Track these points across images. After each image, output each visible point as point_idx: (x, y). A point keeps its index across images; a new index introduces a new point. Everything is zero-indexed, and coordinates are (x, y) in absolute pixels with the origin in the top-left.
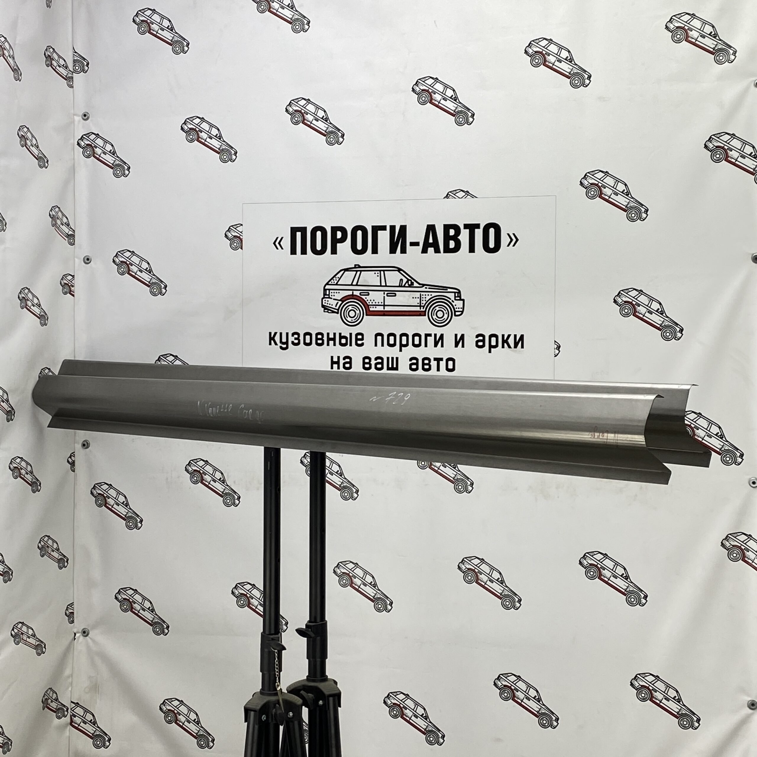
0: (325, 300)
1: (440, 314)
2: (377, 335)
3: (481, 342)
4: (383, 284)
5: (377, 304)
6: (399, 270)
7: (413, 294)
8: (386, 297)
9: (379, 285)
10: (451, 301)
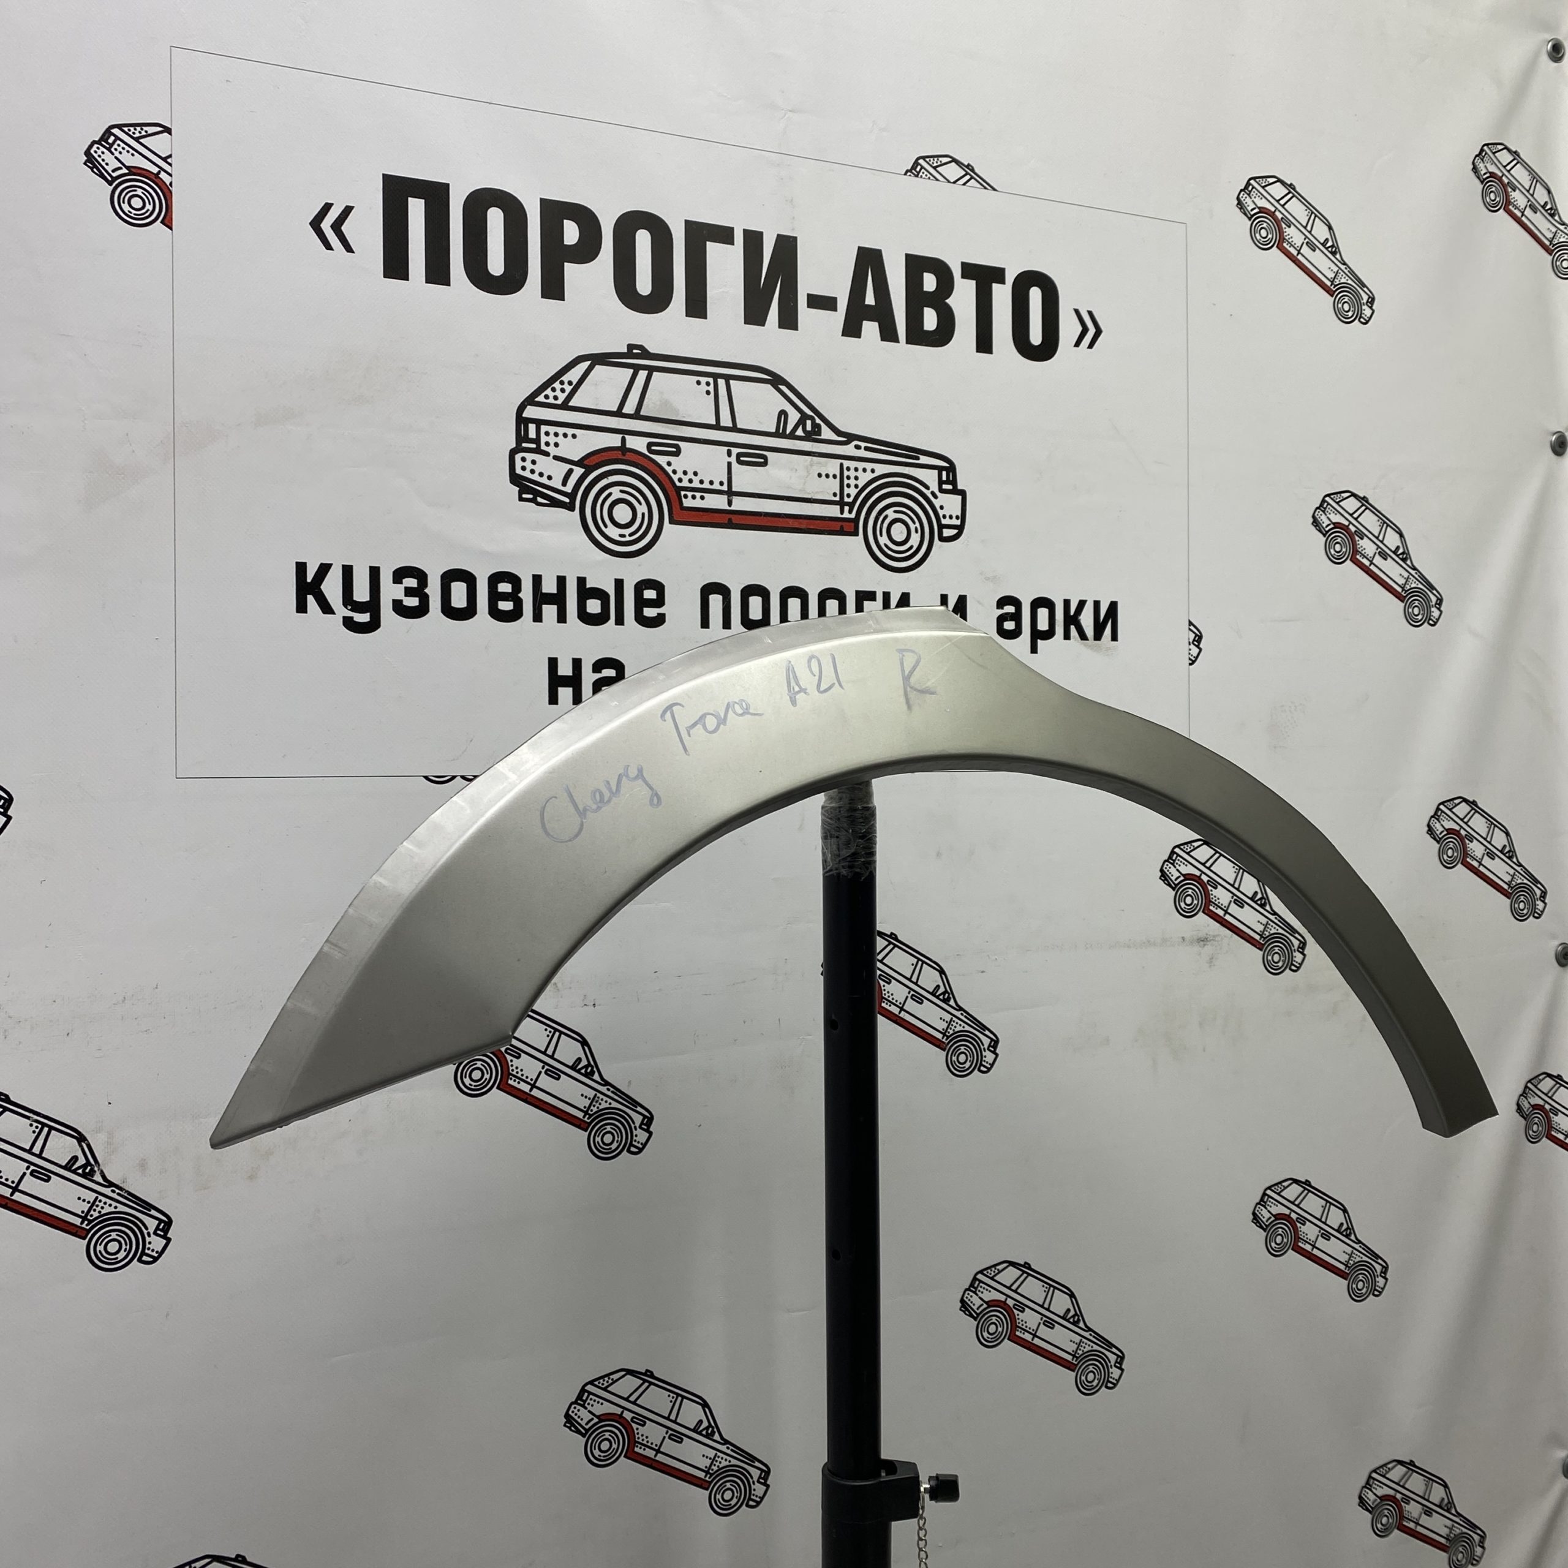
0: (524, 459)
1: (899, 532)
2: (707, 590)
3: (1011, 620)
4: (726, 421)
5: (706, 485)
6: (776, 381)
7: (820, 463)
8: (735, 466)
9: (714, 423)
10: (928, 493)
